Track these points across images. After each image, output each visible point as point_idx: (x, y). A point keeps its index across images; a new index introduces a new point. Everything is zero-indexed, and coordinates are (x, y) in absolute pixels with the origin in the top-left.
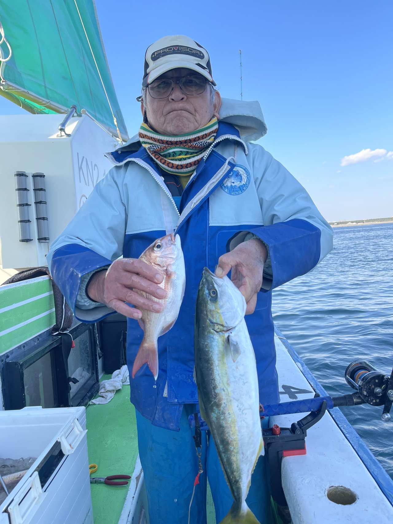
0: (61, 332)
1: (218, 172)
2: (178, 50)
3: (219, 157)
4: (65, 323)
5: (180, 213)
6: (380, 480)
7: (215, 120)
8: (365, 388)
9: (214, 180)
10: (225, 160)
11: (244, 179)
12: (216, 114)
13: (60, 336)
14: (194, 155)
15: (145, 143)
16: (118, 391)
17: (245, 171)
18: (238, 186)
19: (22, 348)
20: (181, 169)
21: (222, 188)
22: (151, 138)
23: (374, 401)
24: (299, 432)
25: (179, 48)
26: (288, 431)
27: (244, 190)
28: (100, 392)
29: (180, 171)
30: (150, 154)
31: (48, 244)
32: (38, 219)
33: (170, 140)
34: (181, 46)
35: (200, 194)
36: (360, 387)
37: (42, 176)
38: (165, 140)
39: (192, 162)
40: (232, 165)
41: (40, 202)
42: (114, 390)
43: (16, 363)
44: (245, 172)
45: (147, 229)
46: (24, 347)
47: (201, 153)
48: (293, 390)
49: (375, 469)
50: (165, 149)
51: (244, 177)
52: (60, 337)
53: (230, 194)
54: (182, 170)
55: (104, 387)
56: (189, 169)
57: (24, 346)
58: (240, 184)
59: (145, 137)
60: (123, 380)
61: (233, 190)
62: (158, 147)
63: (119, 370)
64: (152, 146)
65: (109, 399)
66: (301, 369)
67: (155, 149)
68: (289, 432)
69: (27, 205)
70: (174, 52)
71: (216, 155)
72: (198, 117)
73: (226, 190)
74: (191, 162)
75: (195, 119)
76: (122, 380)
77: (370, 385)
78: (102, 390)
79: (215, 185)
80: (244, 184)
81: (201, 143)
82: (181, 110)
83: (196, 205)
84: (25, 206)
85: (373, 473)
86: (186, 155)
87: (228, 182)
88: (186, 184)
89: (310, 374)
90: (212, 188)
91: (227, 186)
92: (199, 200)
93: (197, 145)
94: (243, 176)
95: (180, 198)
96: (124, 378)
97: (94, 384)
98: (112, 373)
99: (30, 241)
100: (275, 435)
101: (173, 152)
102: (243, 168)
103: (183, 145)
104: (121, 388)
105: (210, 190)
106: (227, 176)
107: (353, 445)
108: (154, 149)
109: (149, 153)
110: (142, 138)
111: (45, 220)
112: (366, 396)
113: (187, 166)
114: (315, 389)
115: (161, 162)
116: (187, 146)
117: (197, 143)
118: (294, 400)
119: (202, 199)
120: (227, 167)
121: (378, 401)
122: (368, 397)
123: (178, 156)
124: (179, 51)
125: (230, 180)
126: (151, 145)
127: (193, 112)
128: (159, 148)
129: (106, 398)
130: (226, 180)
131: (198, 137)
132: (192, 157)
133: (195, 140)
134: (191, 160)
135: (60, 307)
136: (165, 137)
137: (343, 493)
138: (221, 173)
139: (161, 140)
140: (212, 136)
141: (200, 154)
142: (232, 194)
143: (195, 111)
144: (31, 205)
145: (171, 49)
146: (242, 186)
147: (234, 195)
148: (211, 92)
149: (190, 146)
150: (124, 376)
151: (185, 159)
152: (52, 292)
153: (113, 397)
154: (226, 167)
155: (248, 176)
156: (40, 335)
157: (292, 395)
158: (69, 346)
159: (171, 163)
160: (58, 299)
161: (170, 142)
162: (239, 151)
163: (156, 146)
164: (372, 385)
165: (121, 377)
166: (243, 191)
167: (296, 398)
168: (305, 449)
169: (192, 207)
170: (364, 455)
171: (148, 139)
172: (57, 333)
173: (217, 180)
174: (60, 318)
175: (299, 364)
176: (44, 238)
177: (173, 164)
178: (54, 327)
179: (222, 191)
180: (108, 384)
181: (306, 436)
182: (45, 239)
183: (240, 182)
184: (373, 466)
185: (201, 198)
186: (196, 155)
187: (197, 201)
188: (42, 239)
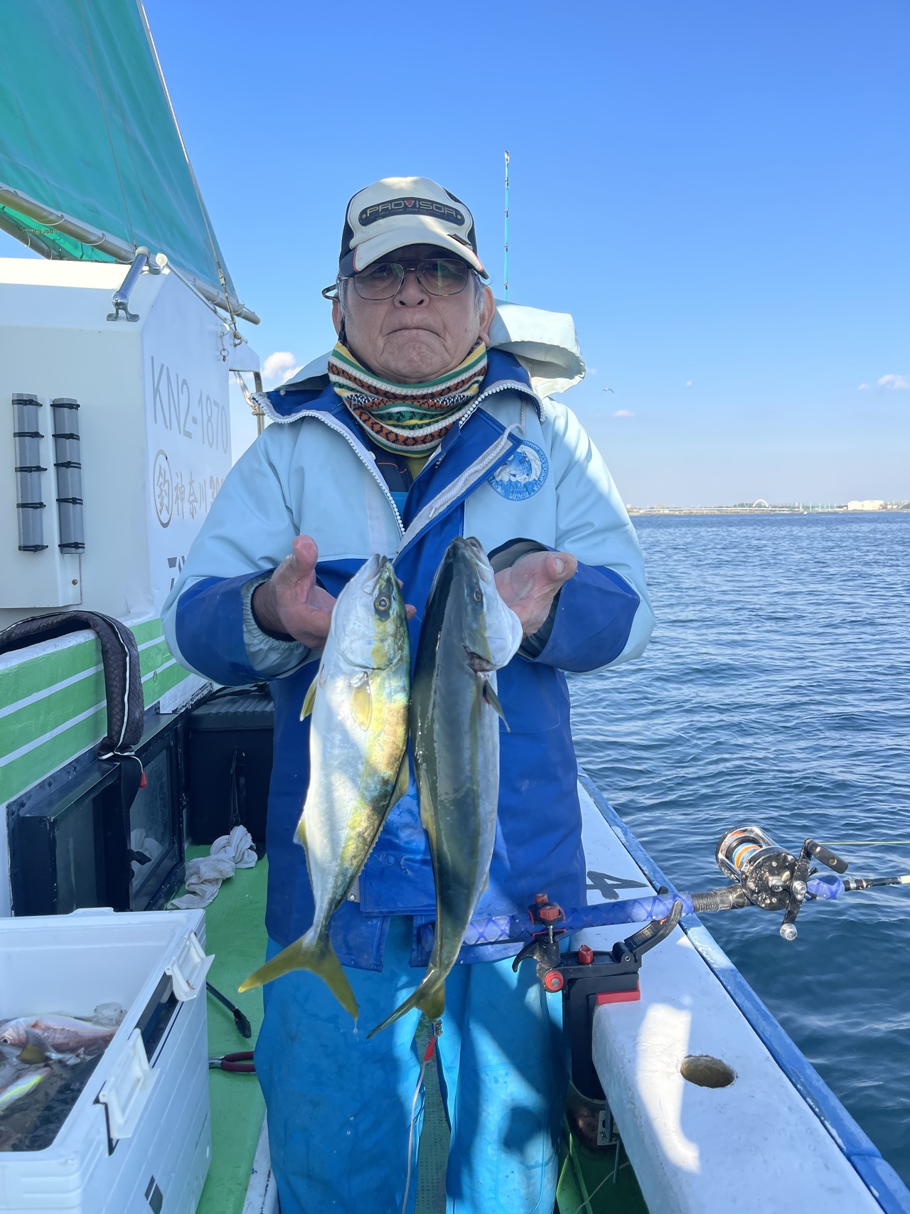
0: (119, 753)
1: (487, 451)
2: (414, 206)
3: (490, 423)
4: (128, 734)
5: (406, 526)
6: (775, 1046)
7: (481, 349)
8: (752, 878)
9: (478, 467)
10: (503, 429)
11: (536, 471)
12: (485, 336)
13: (118, 762)
14: (437, 419)
15: (341, 386)
16: (227, 881)
17: (539, 455)
18: (523, 483)
19: (47, 787)
20: (413, 445)
21: (491, 484)
22: (355, 380)
23: (768, 901)
24: (628, 959)
25: (415, 203)
26: (607, 957)
27: (534, 491)
28: (187, 883)
29: (410, 448)
30: (350, 410)
31: (80, 556)
32: (60, 501)
33: (392, 392)
34: (420, 200)
35: (449, 491)
36: (744, 876)
37: (74, 406)
38: (383, 389)
39: (435, 432)
40: (516, 441)
41: (68, 465)
42: (217, 880)
43: (41, 820)
44: (538, 457)
45: (335, 555)
46: (50, 785)
47: (453, 414)
48: (610, 882)
49: (766, 1028)
50: (382, 404)
51: (536, 467)
52: (118, 764)
53: (506, 496)
54: (415, 447)
55: (197, 873)
56: (429, 445)
57: (49, 782)
58: (527, 480)
59: (341, 374)
60: (236, 858)
61: (513, 491)
62: (367, 399)
63: (227, 837)
64: (356, 395)
65: (209, 899)
66: (624, 840)
67: (361, 403)
68: (609, 959)
69: (39, 469)
70: (406, 211)
71: (484, 418)
72: (449, 343)
73: (499, 490)
74: (433, 431)
75: (444, 346)
76: (234, 857)
77: (763, 872)
78: (194, 880)
79: (479, 476)
80: (534, 480)
81: (454, 398)
82: (418, 328)
83: (439, 512)
84: (34, 471)
85: (763, 1033)
86: (421, 419)
87: (503, 473)
88: (418, 470)
89: (641, 851)
90: (473, 482)
91: (501, 481)
92: (446, 502)
93: (445, 403)
94: (534, 465)
95: (404, 496)
96: (238, 852)
97: (176, 865)
98: (211, 843)
99: (42, 549)
100: (584, 964)
101: (398, 413)
102: (534, 449)
103: (419, 402)
104: (234, 874)
105: (468, 486)
106: (503, 461)
107: (725, 983)
108: (359, 401)
109: (349, 407)
110: (334, 374)
111: (77, 503)
112: (753, 892)
113: (424, 440)
114: (652, 879)
115: (372, 430)
116: (426, 404)
117: (445, 400)
118: (613, 901)
119: (451, 501)
120: (506, 443)
121: (774, 900)
122: (758, 893)
123: (408, 421)
124: (416, 208)
125: (508, 470)
126: (353, 394)
127: (440, 330)
128: (369, 401)
129: (202, 897)
130: (499, 470)
131: (448, 388)
132: (434, 422)
133: (441, 393)
134: (433, 428)
135: (119, 699)
136: (384, 384)
137: (709, 1068)
138: (493, 455)
139: (375, 388)
140: (474, 383)
141: (449, 415)
142: (511, 497)
143: (445, 327)
144: (46, 469)
145: (400, 204)
146: (530, 483)
147: (514, 500)
148: (477, 288)
149: (432, 406)
150: (239, 850)
151: (421, 427)
152: (101, 666)
153: (217, 893)
154: (503, 444)
155: (544, 465)
156: (77, 760)
157: (608, 891)
158: (135, 783)
159: (393, 432)
160: (115, 683)
161: (393, 394)
162: (529, 414)
163: (363, 397)
164: (765, 872)
165: (231, 852)
166: (532, 494)
167: (616, 896)
168: (639, 991)
169: (430, 516)
170: (746, 1001)
171: (346, 378)
172: (111, 754)
173: (484, 467)
174: (118, 723)
175: (619, 831)
176: (73, 544)
177: (397, 435)
178: (104, 742)
179: (492, 489)
180: (206, 865)
181: (640, 966)
182: (77, 546)
183: (528, 475)
184: (763, 1022)
185: (450, 499)
186: (442, 419)
187: (441, 505)
188: (68, 545)
